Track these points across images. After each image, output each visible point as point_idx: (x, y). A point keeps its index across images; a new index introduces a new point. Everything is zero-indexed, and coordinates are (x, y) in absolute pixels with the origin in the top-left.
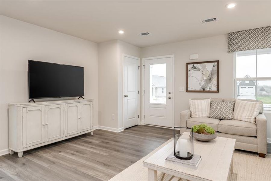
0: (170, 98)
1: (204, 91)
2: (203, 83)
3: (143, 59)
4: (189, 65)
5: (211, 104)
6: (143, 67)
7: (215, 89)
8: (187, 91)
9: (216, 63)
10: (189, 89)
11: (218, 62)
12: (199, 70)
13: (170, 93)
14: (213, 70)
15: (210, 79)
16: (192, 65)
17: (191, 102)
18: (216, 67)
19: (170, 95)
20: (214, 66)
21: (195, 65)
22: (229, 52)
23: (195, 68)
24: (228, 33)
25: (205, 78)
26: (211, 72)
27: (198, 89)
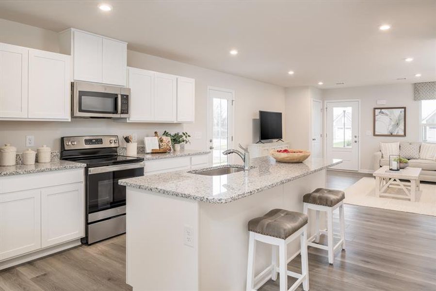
0: (356, 142)
1: (391, 135)
2: (391, 128)
3: (326, 102)
4: (376, 110)
5: (400, 147)
6: (325, 109)
7: (403, 134)
8: (374, 135)
9: (403, 110)
10: (376, 133)
11: (405, 108)
12: (387, 115)
13: (356, 137)
14: (400, 115)
15: (397, 124)
16: (379, 110)
17: (382, 145)
18: (403, 113)
19: (356, 139)
20: (401, 112)
21: (383, 110)
22: (415, 100)
23: (383, 113)
24: (414, 83)
25: (393, 123)
26: (399, 118)
27: (386, 133)
